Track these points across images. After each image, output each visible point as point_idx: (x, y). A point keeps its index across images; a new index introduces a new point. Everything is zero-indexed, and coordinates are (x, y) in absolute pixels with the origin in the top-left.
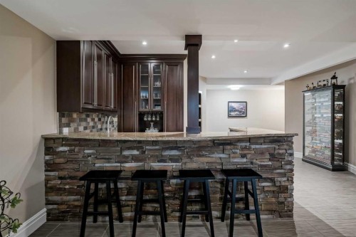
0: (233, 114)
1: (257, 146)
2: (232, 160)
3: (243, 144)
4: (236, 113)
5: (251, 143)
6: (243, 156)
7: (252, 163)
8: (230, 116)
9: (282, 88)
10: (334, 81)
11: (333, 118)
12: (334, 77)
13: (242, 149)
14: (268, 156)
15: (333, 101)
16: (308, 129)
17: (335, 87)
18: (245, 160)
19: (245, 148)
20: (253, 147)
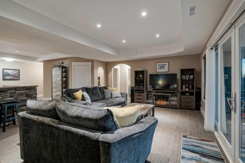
0: (7, 78)
1: (19, 92)
2: (4, 99)
3: (12, 91)
4: (10, 77)
5: (16, 91)
6: (11, 97)
7: (16, 99)
8: (4, 79)
9: (42, 63)
10: (62, 64)
11: (62, 80)
12: (63, 63)
13: (11, 93)
14: (25, 96)
15: (62, 73)
16: (54, 85)
17: (63, 67)
18: (13, 98)
19: (13, 93)
20: (17, 92)
